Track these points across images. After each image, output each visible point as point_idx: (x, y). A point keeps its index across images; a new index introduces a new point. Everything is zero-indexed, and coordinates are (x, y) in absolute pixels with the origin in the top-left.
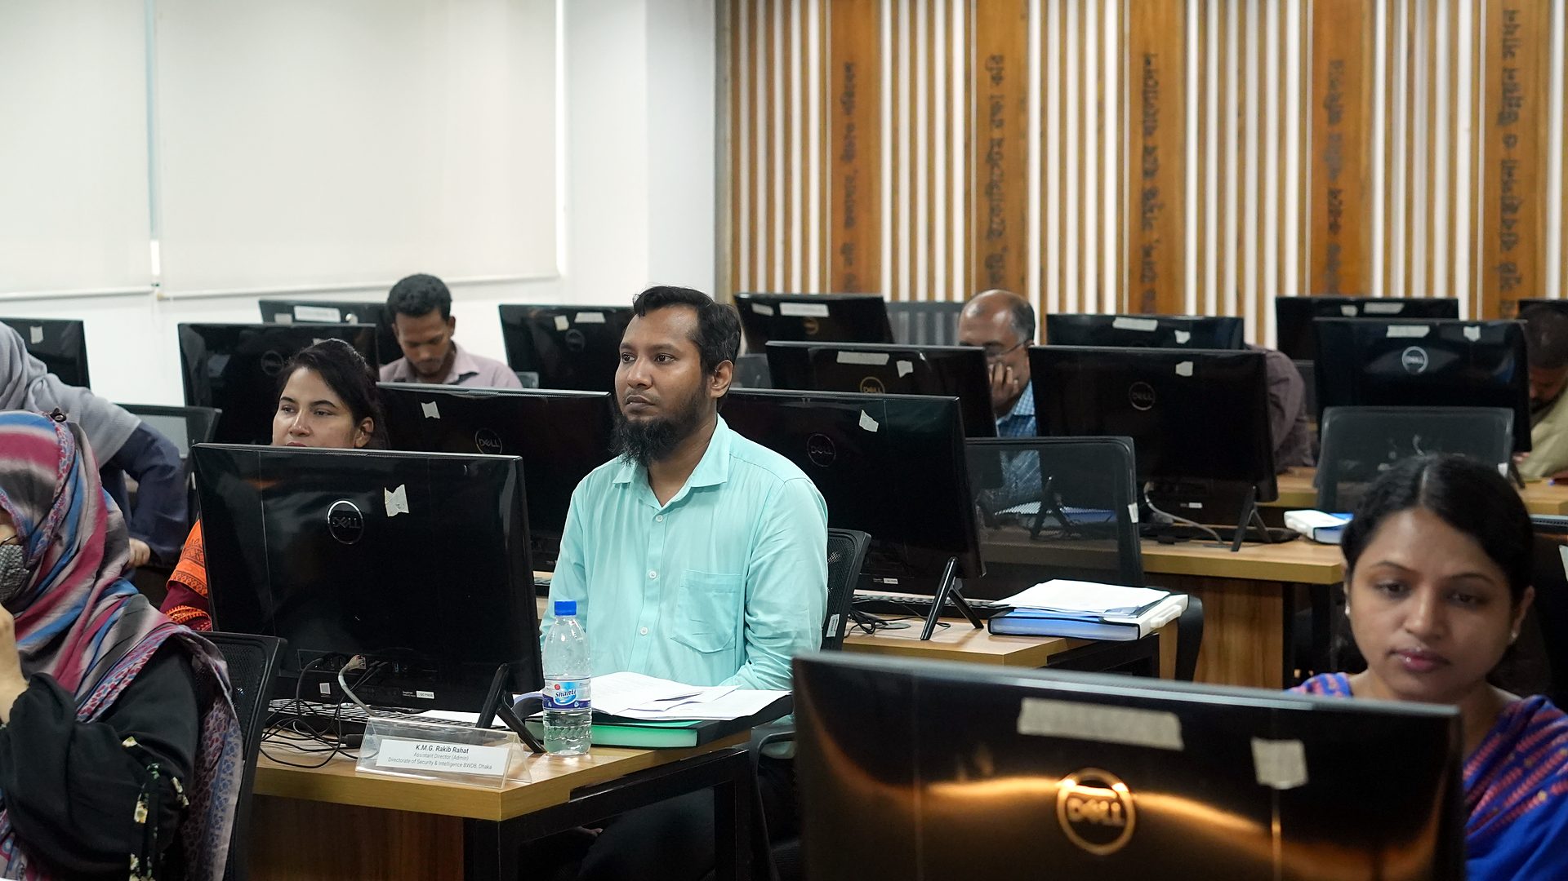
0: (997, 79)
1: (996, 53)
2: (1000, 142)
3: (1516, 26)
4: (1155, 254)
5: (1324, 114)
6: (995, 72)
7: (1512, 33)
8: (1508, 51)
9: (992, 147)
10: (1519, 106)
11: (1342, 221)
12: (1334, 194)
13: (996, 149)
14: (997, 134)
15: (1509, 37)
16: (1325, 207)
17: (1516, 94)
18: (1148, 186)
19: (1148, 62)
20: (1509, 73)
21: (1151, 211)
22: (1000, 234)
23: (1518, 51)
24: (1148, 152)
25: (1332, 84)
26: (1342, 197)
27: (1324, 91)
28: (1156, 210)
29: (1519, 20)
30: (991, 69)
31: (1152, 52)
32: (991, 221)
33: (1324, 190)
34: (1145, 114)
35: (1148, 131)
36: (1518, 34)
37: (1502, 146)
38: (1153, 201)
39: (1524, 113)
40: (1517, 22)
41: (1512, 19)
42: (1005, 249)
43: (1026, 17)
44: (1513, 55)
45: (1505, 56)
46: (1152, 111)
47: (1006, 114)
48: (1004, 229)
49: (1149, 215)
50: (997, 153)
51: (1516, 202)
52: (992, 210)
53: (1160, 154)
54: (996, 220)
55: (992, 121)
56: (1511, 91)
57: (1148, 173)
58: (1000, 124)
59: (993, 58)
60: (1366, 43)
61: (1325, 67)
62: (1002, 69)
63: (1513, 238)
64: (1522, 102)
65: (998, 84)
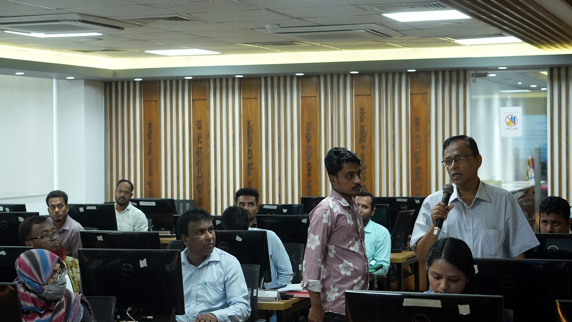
0: (200, 128)
1: (199, 120)
2: (201, 148)
3: (364, 113)
4: (252, 183)
5: (305, 139)
6: (199, 126)
7: (363, 115)
8: (362, 120)
9: (198, 150)
10: (365, 137)
11: (312, 173)
12: (309, 164)
13: (199, 150)
14: (200, 146)
15: (362, 116)
16: (306, 168)
17: (364, 133)
18: (250, 162)
19: (249, 123)
20: (362, 127)
21: (251, 170)
22: (201, 178)
23: (365, 120)
24: (249, 151)
25: (308, 130)
26: (311, 165)
27: (305, 132)
28: (252, 169)
29: (365, 110)
30: (198, 125)
31: (250, 120)
32: (198, 174)
33: (306, 163)
34: (248, 139)
35: (249, 145)
36: (365, 115)
37: (361, 149)
38: (251, 167)
39: (367, 139)
40: (364, 111)
41: (363, 111)
42: (203, 182)
43: (209, 108)
44: (363, 121)
45: (361, 122)
46: (250, 138)
47: (203, 139)
48: (203, 176)
49: (250, 171)
50: (200, 152)
51: (365, 167)
52: (199, 170)
53: (253, 152)
54: (200, 173)
55: (198, 141)
56: (363, 132)
57: (250, 158)
58: (201, 142)
59: (198, 121)
60: (318, 117)
61: (305, 125)
62: (201, 125)
63: (365, 178)
64: (366, 136)
65: (200, 130)
